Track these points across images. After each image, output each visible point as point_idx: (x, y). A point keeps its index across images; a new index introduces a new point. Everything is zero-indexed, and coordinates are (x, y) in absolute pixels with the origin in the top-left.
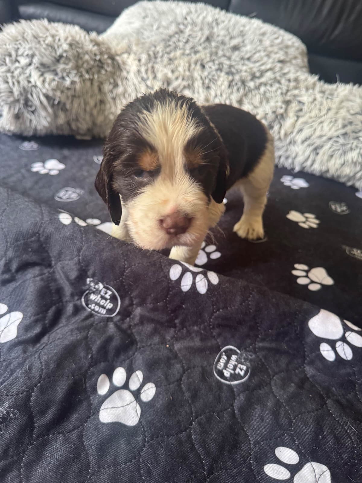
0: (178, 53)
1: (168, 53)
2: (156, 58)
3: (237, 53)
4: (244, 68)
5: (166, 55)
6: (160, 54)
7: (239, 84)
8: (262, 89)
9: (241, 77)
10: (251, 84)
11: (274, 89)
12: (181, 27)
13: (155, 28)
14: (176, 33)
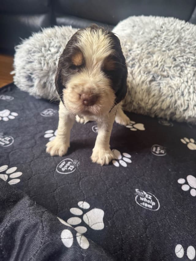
12: (159, 32)
13: (141, 33)
14: (156, 37)
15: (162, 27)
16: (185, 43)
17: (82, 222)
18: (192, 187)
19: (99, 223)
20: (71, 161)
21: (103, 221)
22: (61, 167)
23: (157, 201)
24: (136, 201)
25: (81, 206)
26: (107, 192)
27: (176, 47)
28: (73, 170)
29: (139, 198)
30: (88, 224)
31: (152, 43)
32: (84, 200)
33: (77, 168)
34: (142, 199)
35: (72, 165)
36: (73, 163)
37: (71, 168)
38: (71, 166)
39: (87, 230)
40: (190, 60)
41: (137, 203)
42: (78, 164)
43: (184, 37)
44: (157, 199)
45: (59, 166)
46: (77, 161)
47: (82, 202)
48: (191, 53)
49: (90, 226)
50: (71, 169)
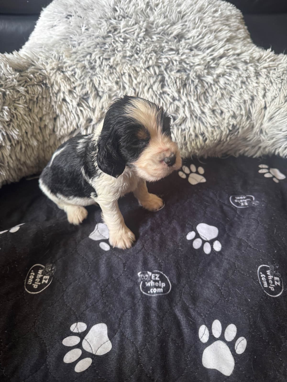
0: (118, 57)
1: (108, 59)
2: (93, 68)
3: (183, 42)
4: (197, 60)
5: (105, 63)
6: (98, 62)
7: (196, 81)
8: (222, 81)
9: (196, 72)
10: (209, 79)
11: (234, 77)
12: (113, 21)
13: (83, 29)
14: (110, 32)
15: (115, 10)
16: (159, 34)
17: (82, 353)
18: (205, 239)
19: (104, 343)
20: (42, 268)
21: (108, 339)
22: (30, 283)
23: (166, 279)
24: (142, 290)
25: (75, 331)
26: (104, 295)
27: (147, 45)
28: (49, 282)
29: (144, 284)
30: (91, 352)
31: (107, 46)
32: (77, 321)
33: (54, 278)
34: (148, 284)
35: (45, 275)
36: (45, 270)
37: (46, 279)
38: (44, 277)
39: (93, 361)
40: (173, 63)
41: (144, 293)
42: (54, 270)
43: (154, 21)
44: (166, 277)
45: (27, 282)
46: (51, 265)
47: (75, 324)
48: (172, 50)
49: (94, 353)
50: (46, 282)
